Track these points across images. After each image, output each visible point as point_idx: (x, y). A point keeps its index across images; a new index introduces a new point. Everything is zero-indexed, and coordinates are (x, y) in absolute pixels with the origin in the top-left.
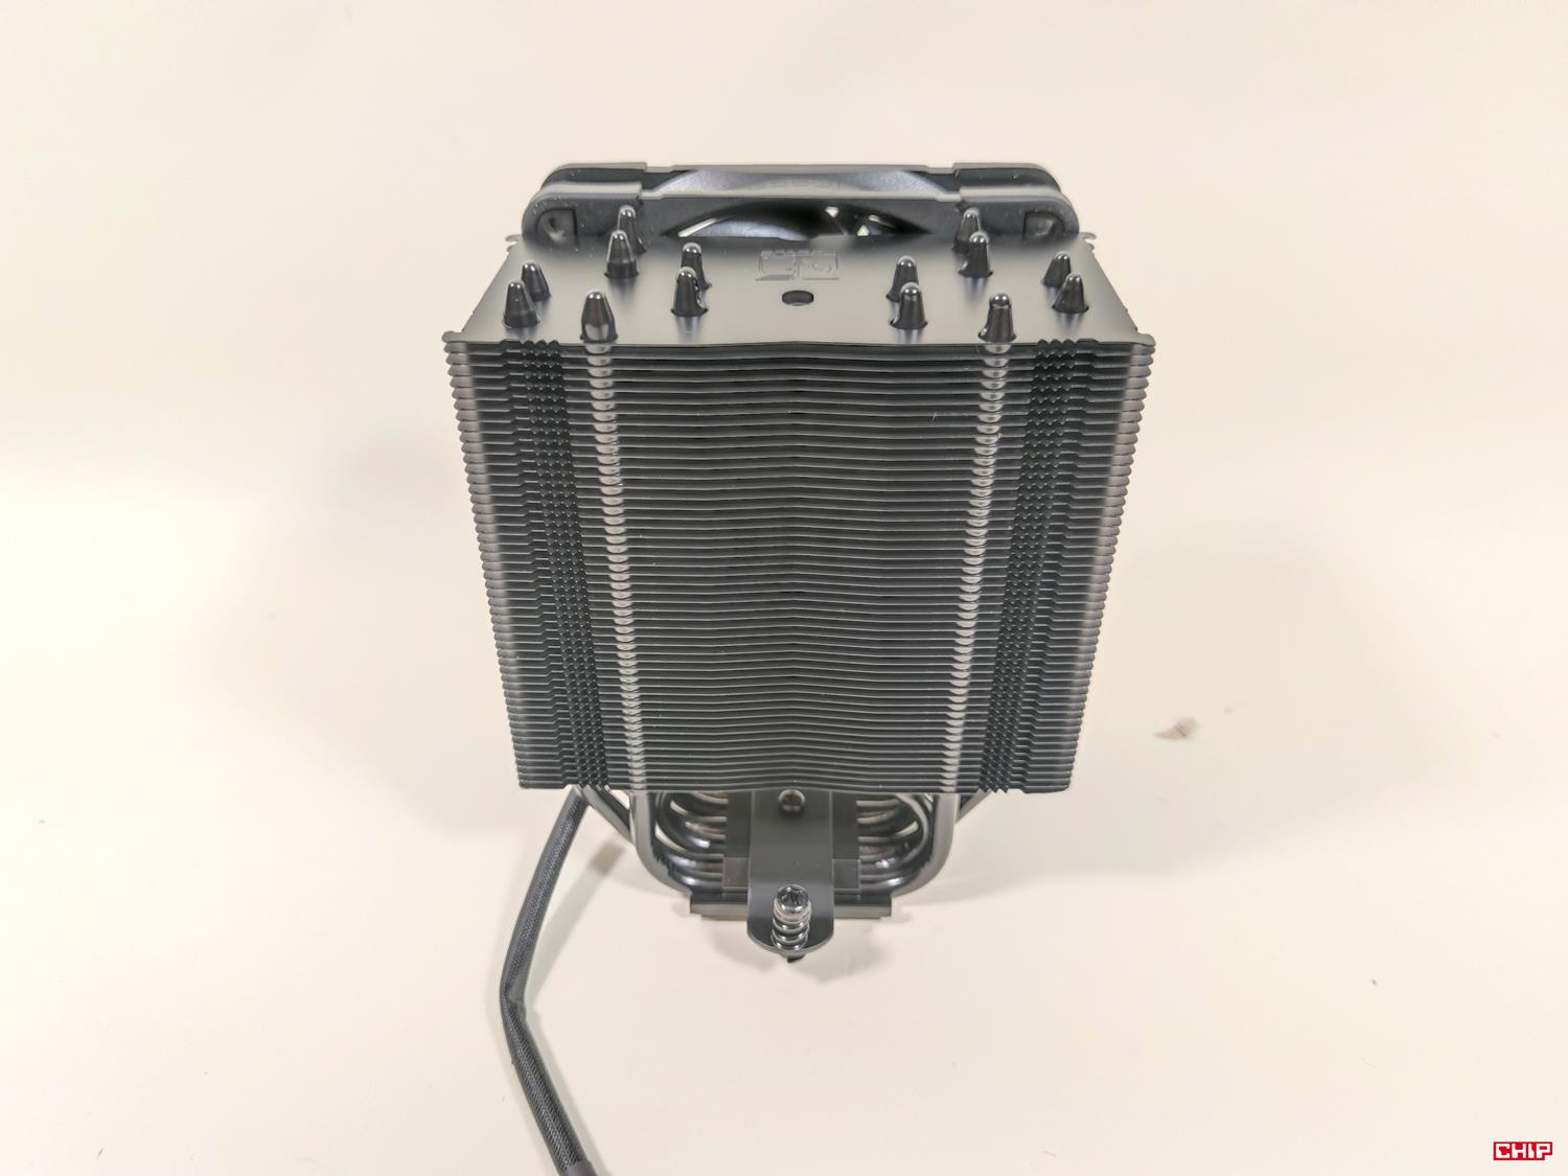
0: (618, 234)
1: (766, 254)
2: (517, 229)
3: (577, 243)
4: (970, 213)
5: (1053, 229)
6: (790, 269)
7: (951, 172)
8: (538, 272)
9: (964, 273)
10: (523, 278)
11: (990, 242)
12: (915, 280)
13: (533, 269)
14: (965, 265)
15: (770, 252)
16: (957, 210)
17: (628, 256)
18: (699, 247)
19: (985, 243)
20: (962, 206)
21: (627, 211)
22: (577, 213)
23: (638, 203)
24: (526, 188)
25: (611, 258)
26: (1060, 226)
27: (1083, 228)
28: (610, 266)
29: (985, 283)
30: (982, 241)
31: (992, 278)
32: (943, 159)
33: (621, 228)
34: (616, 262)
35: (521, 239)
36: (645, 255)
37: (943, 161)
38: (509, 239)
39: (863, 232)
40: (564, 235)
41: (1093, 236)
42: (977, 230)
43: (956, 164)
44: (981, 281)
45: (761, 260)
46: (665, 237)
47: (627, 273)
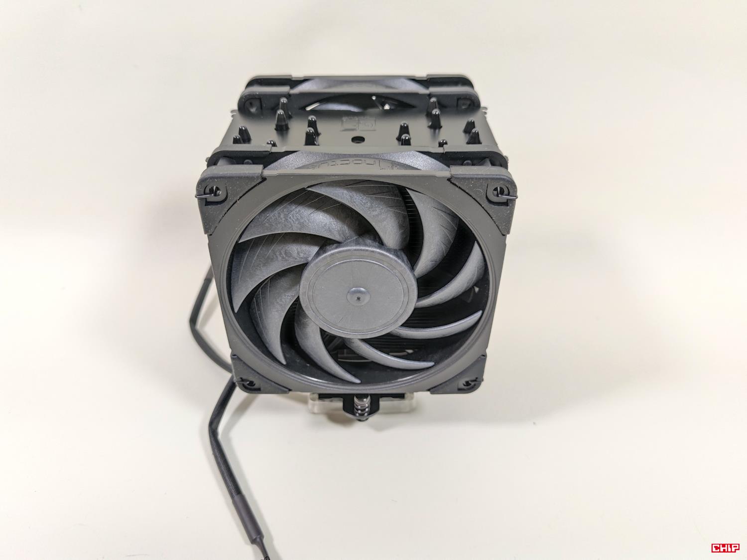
0: (280, 112)
1: (344, 119)
2: (235, 107)
3: (262, 114)
4: (433, 100)
5: (470, 105)
6: (355, 126)
7: (425, 79)
8: (246, 130)
9: (430, 127)
10: (240, 133)
11: (441, 113)
12: (408, 133)
13: (244, 128)
14: (430, 124)
15: (347, 118)
16: (428, 98)
17: (285, 121)
18: (315, 118)
19: (438, 114)
20: (430, 96)
21: (284, 100)
22: (262, 100)
23: (288, 96)
24: (239, 89)
25: (278, 122)
26: (472, 104)
27: (482, 105)
28: (277, 126)
29: (439, 131)
30: (437, 113)
31: (442, 129)
32: (422, 72)
33: (281, 109)
34: (280, 124)
35: (238, 112)
36: (292, 120)
37: (422, 73)
38: (232, 111)
39: (387, 107)
40: (256, 110)
41: (486, 108)
42: (436, 108)
43: (428, 75)
44: (437, 131)
45: (342, 121)
46: (301, 110)
47: (284, 128)
